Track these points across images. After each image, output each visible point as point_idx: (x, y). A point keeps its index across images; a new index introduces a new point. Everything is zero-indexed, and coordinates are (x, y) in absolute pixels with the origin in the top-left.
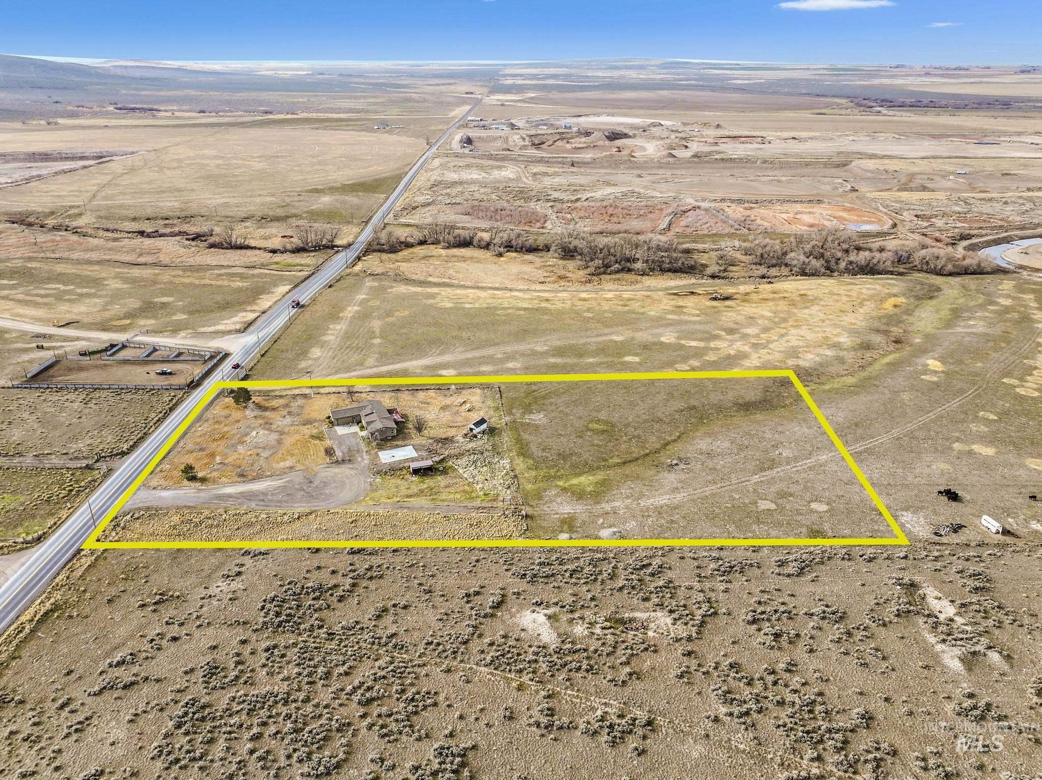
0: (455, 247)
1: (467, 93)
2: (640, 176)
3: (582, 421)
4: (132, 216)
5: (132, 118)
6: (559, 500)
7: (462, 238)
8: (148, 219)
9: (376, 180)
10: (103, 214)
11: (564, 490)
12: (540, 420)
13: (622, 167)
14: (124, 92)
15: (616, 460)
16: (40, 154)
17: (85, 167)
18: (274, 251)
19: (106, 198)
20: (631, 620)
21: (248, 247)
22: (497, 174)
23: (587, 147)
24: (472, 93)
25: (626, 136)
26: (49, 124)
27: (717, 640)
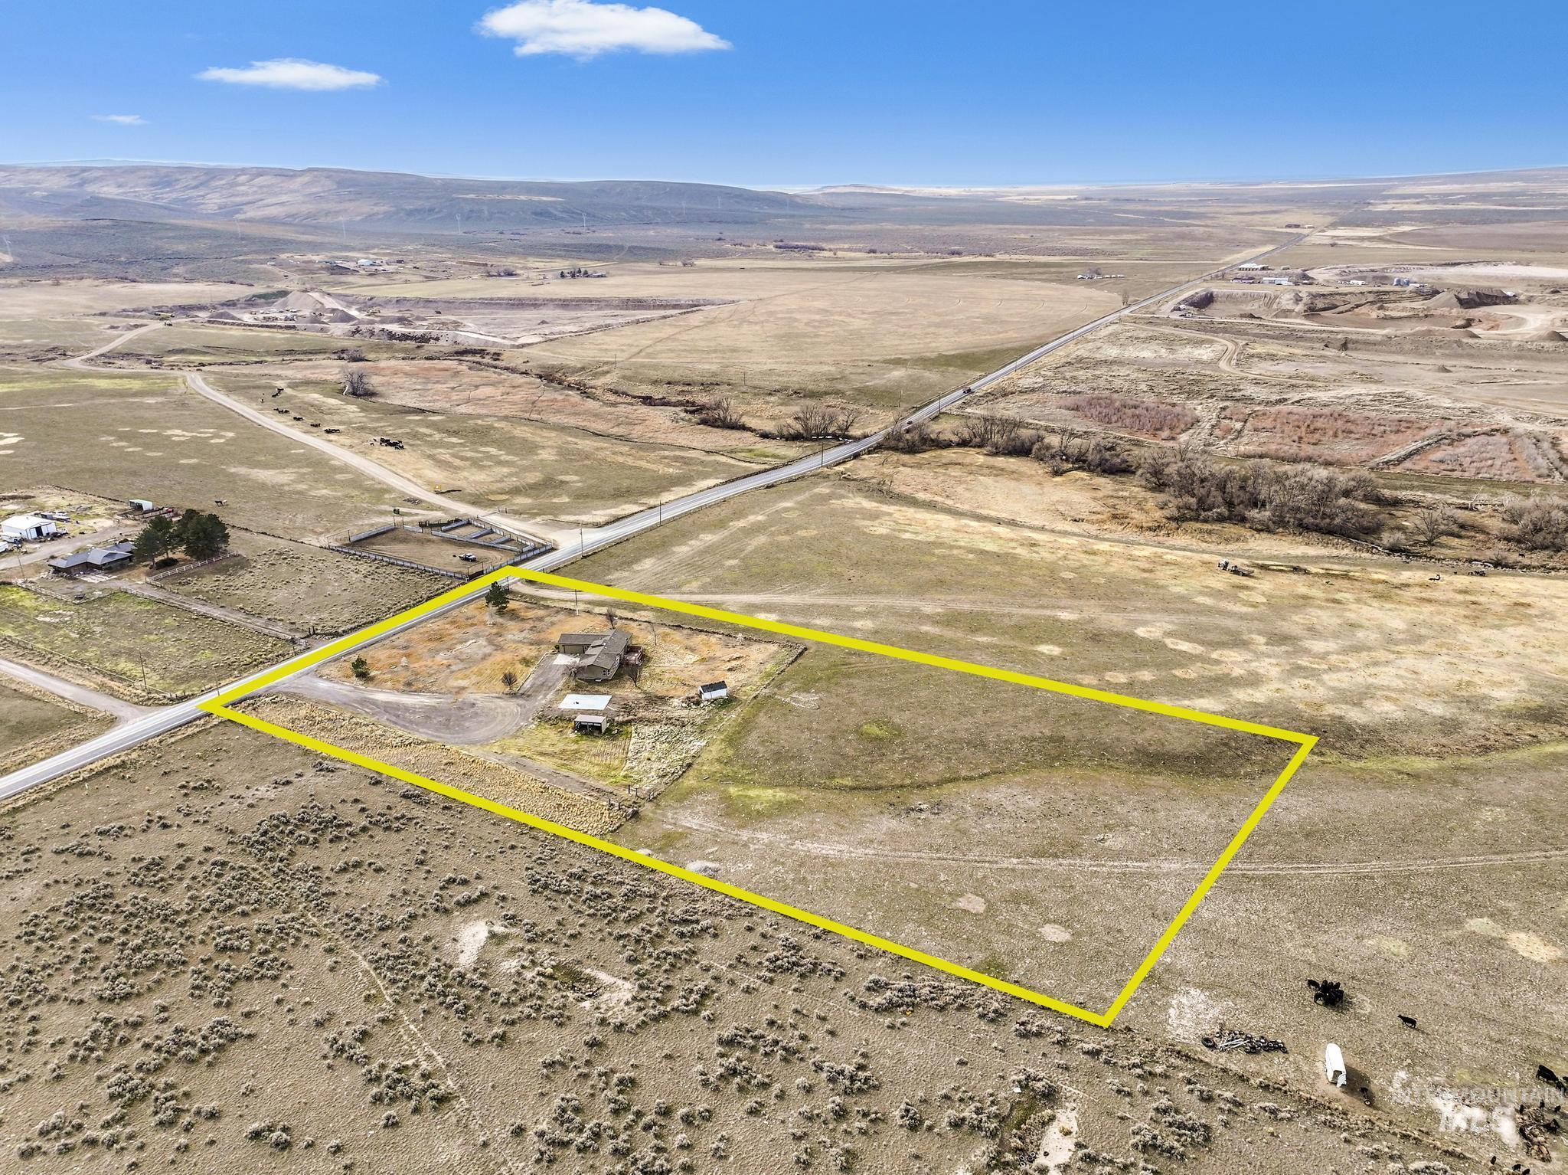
0: (1004, 454)
1: (1289, 226)
2: (1444, 370)
3: (862, 718)
4: (655, 378)
5: (783, 259)
6: (701, 809)
7: (1018, 443)
8: (669, 383)
9: (991, 352)
10: (628, 373)
11: (726, 798)
12: (806, 702)
13: (1438, 352)
14: (807, 226)
15: (848, 782)
16: (634, 301)
17: (664, 317)
18: (765, 436)
19: (648, 356)
20: (590, 980)
21: (744, 428)
22: (1185, 353)
23: (1409, 317)
24: (1297, 226)
25: (1507, 300)
26: (685, 265)
27: (654, 1044)
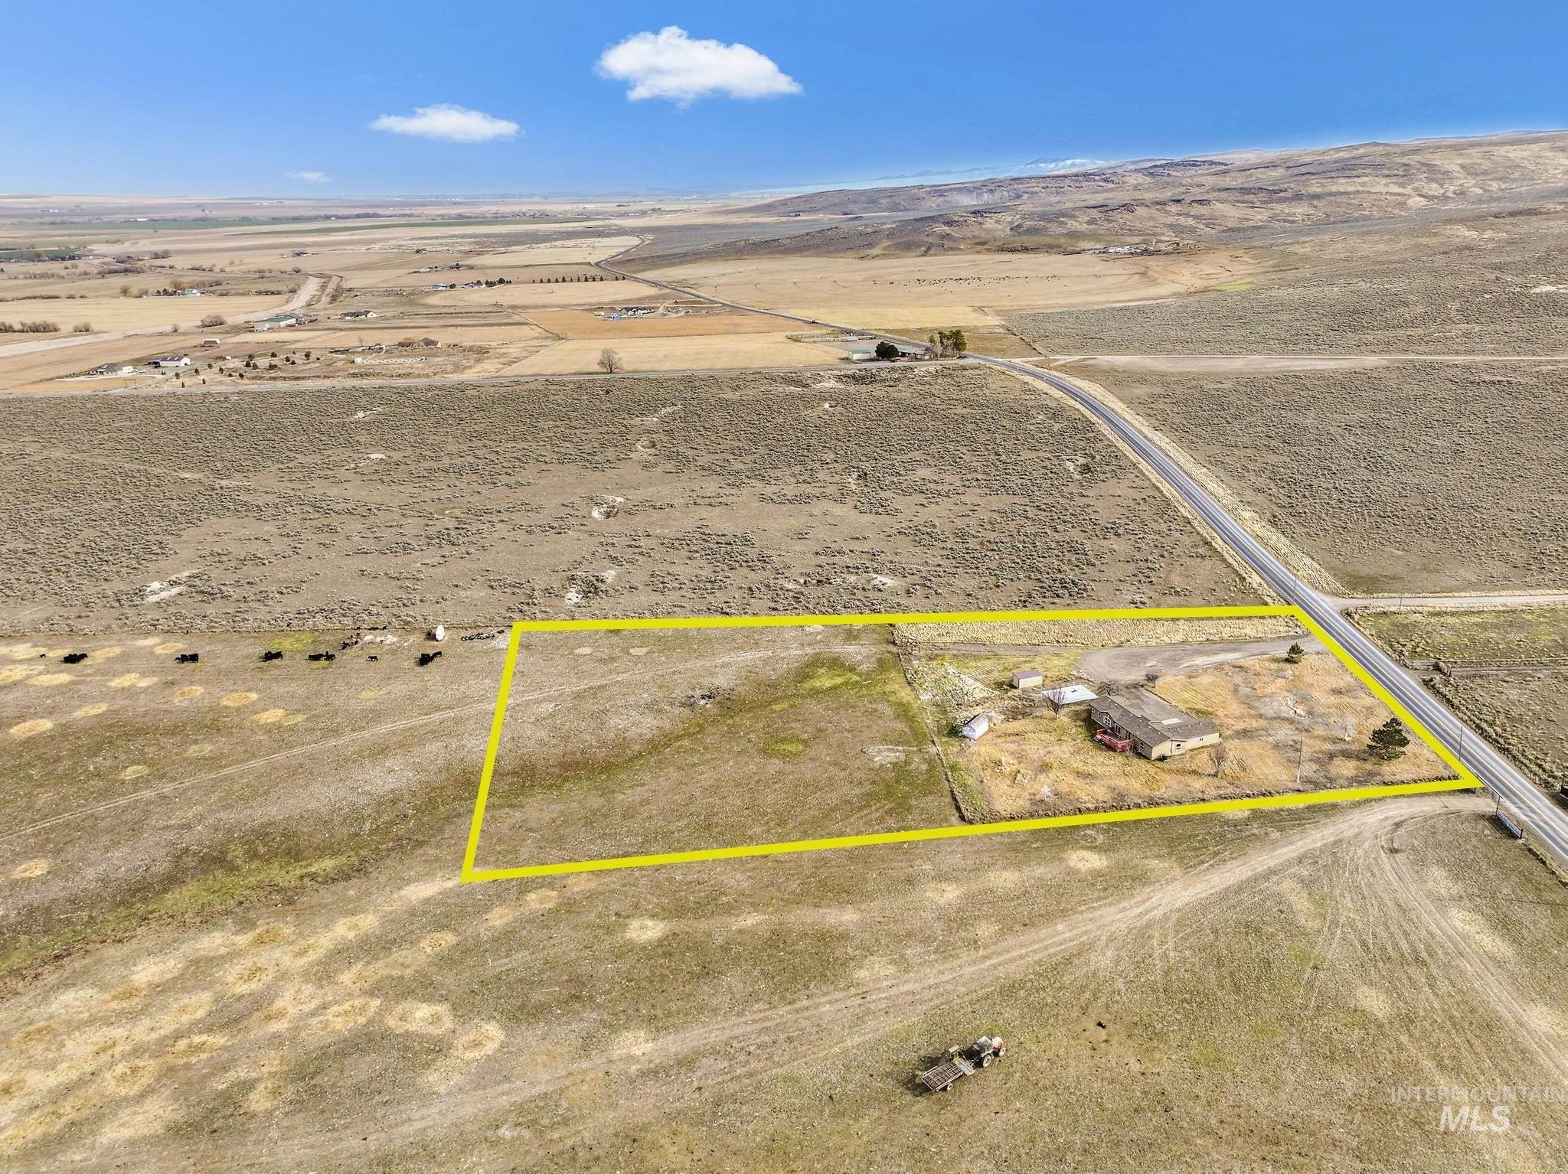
3: (812, 754)
6: (859, 657)
11: (852, 669)
12: (880, 752)
